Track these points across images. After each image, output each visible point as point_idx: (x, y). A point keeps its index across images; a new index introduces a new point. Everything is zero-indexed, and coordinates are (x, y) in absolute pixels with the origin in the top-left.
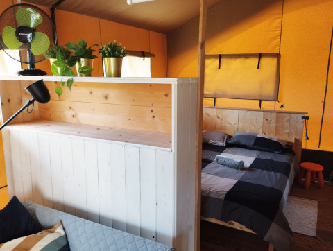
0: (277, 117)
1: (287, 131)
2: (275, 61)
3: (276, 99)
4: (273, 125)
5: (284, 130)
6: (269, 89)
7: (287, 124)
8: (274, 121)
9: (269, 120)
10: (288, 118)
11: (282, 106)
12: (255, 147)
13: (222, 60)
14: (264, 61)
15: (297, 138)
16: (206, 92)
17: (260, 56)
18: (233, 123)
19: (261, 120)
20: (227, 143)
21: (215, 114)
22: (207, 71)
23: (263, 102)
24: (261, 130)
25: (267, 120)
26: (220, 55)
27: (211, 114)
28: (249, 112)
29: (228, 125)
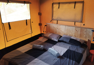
0: (81, 30)
1: (85, 36)
2: (81, 5)
3: (82, 22)
4: (79, 33)
5: (84, 35)
6: (79, 17)
7: (85, 33)
8: (79, 31)
9: (77, 31)
10: (86, 30)
11: (84, 25)
12: (69, 43)
13: (60, 5)
14: (77, 5)
15: (89, 39)
16: (54, 18)
17: (75, 3)
18: (63, 31)
19: (74, 30)
20: (58, 40)
21: (56, 27)
22: (54, 9)
23: (76, 23)
24: (74, 35)
25: (76, 31)
26: (59, 3)
27: (55, 27)
28: (69, 27)
29: (61, 32)
